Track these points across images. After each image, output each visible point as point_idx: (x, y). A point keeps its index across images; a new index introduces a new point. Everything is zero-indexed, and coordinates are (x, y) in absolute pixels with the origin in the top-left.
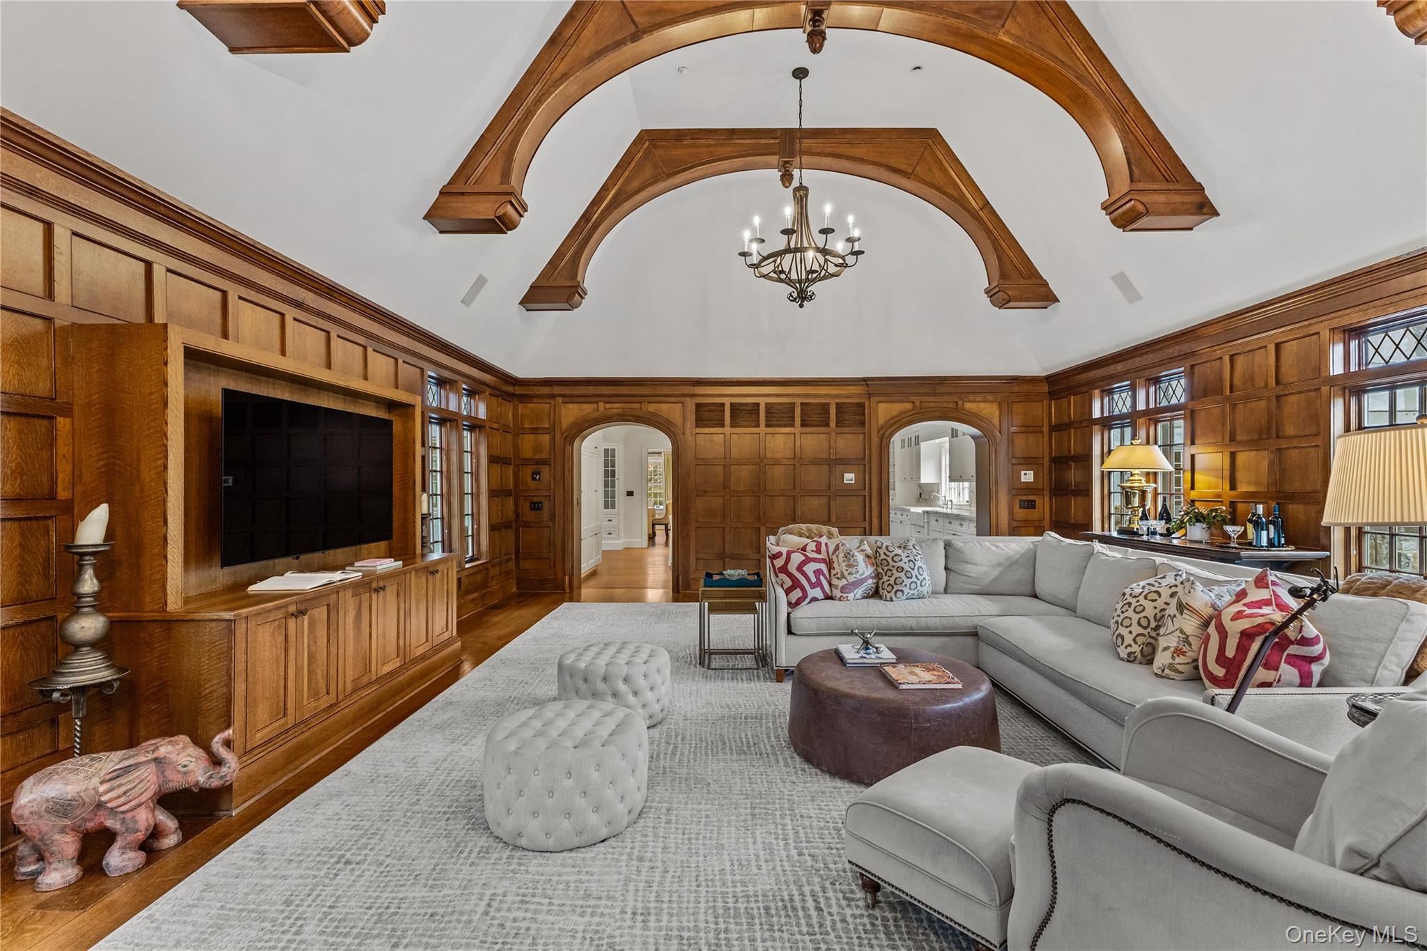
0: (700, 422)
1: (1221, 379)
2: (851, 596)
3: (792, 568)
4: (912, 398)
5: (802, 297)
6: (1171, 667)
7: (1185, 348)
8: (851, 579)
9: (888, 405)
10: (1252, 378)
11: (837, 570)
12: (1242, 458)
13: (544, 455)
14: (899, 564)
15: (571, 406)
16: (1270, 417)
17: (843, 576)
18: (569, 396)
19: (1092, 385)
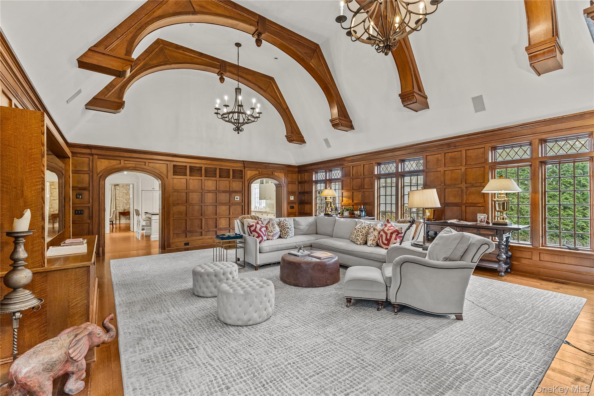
0: (175, 173)
1: (350, 172)
2: (275, 238)
3: (258, 230)
4: (259, 170)
5: (238, 129)
6: (372, 244)
7: (341, 163)
8: (275, 232)
9: (251, 172)
10: (357, 173)
11: (270, 230)
12: (355, 193)
13: (85, 185)
14: (287, 226)
15: (103, 160)
16: (362, 184)
17: (272, 232)
18: (102, 155)
19: (313, 170)
